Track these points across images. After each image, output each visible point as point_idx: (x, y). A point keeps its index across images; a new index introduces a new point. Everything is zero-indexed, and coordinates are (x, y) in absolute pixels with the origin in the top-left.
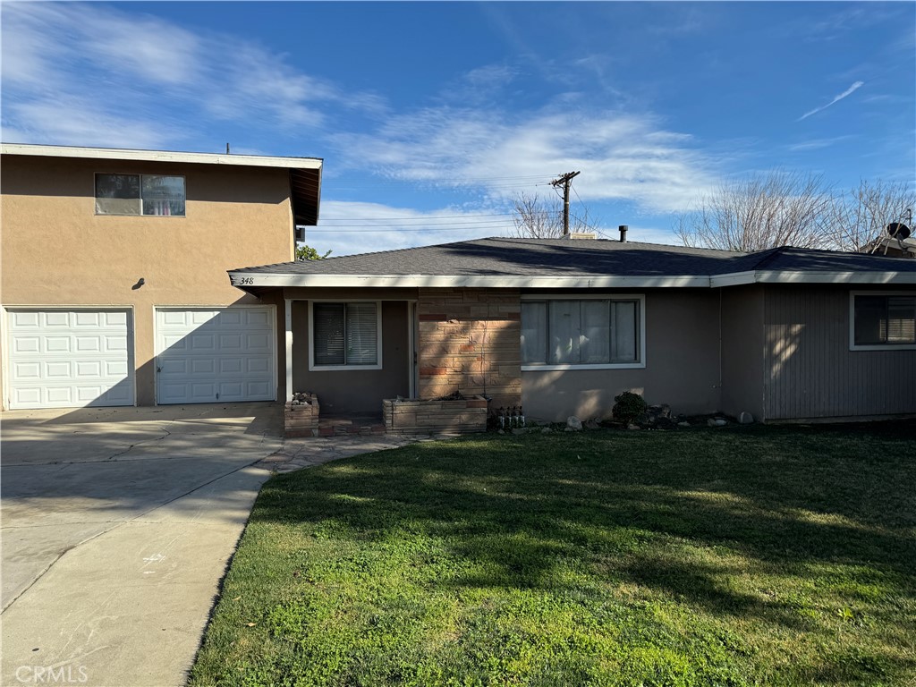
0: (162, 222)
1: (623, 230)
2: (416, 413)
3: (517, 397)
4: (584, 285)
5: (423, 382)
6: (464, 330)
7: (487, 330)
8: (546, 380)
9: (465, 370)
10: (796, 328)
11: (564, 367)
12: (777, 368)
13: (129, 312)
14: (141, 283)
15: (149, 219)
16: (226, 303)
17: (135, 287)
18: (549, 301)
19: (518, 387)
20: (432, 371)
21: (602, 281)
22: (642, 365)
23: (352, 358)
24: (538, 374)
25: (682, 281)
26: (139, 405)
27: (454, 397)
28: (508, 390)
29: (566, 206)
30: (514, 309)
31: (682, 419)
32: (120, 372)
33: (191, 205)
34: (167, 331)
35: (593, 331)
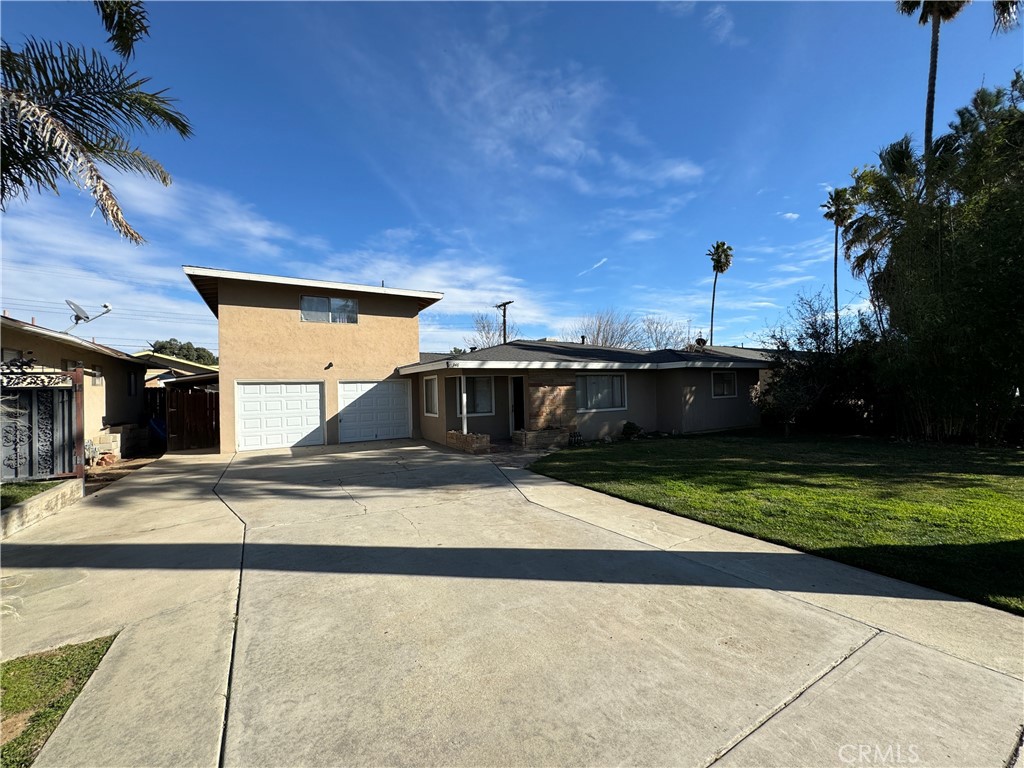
0: (343, 327)
1: (583, 337)
2: (537, 437)
3: (575, 427)
4: (609, 368)
5: (532, 421)
6: (552, 391)
7: (562, 390)
8: (586, 417)
9: (552, 413)
10: (694, 388)
11: (594, 411)
12: (687, 407)
13: (322, 385)
14: (331, 365)
15: (334, 325)
16: (382, 378)
17: (326, 368)
19: (575, 422)
20: (537, 415)
21: (616, 365)
22: (626, 408)
23: (478, 409)
24: (583, 414)
25: (647, 366)
26: (328, 444)
27: (548, 428)
28: (572, 424)
30: (573, 380)
31: (649, 434)
32: (314, 423)
33: (360, 317)
34: (345, 397)
35: (606, 391)
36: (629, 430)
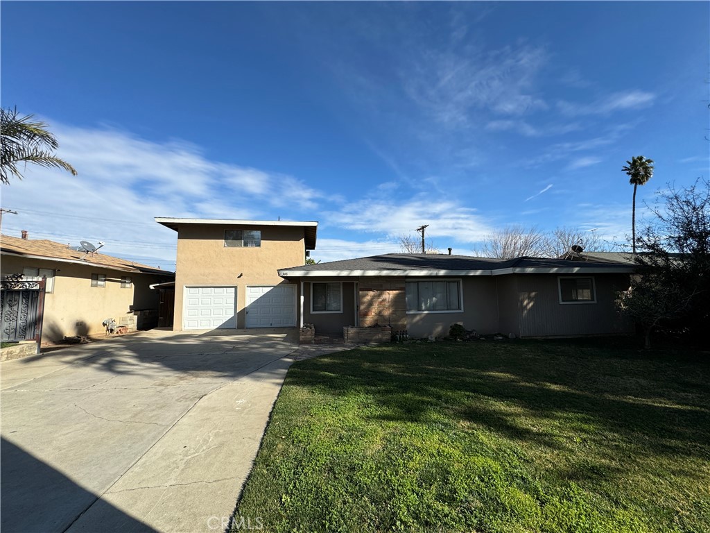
0: (251, 249)
1: (450, 250)
2: (358, 333)
3: (405, 326)
4: (434, 274)
5: (361, 319)
6: (379, 296)
7: (389, 295)
8: (418, 318)
9: (379, 314)
10: (533, 294)
11: (426, 312)
12: (525, 312)
13: (236, 288)
14: (241, 275)
15: (246, 248)
16: (276, 284)
17: (238, 277)
18: (418, 282)
19: (405, 322)
20: (366, 314)
21: (442, 272)
22: (462, 311)
23: (329, 308)
24: (415, 315)
25: (478, 273)
26: (238, 328)
27: (375, 326)
28: (400, 323)
29: (423, 240)
30: (403, 285)
31: (481, 336)
32: (230, 314)
33: (263, 242)
34: (251, 297)
35: (439, 295)
36: (456, 331)
